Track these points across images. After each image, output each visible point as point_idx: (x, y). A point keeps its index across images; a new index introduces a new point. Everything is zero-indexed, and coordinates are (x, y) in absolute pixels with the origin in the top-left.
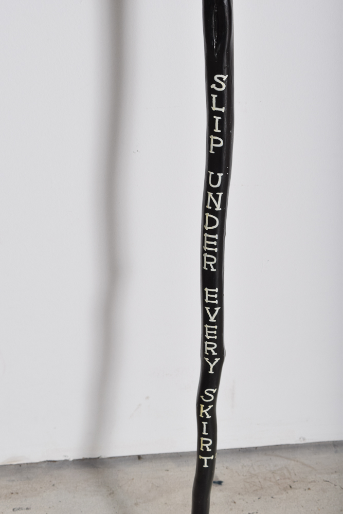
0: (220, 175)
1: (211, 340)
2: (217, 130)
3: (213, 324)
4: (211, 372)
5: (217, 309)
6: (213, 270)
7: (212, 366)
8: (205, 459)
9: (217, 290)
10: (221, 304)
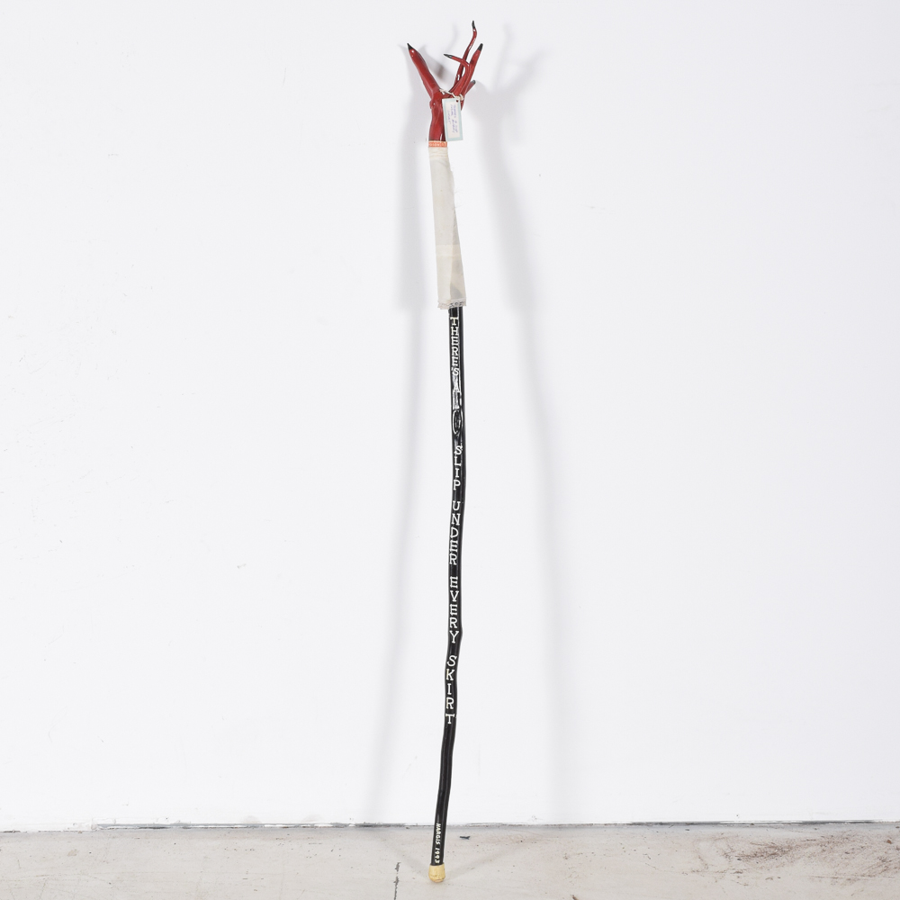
0: (459, 503)
1: (454, 616)
2: (457, 476)
3: (454, 603)
4: (454, 642)
5: (457, 592)
6: (455, 564)
7: (454, 637)
8: (450, 715)
9: (457, 578)
10: (459, 589)
